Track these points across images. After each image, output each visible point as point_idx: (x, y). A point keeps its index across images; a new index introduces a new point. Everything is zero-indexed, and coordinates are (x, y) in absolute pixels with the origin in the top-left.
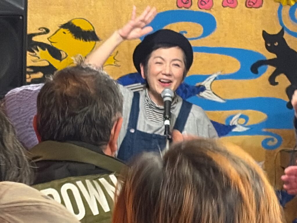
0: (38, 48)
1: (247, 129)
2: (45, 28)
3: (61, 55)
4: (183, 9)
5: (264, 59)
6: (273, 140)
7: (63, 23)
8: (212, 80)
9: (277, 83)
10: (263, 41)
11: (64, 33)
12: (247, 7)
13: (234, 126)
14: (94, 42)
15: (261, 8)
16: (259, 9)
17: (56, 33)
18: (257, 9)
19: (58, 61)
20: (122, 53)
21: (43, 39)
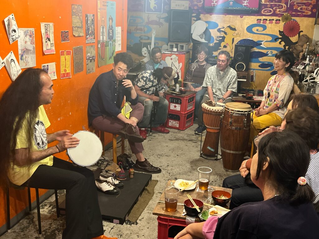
0: (222, 32)
2: (223, 27)
4: (258, 24)
7: (228, 26)
8: (264, 42)
11: (228, 28)
12: (275, 24)
13: (269, 54)
17: (226, 28)
18: (278, 24)
19: (226, 35)
20: (242, 34)
21: (223, 30)
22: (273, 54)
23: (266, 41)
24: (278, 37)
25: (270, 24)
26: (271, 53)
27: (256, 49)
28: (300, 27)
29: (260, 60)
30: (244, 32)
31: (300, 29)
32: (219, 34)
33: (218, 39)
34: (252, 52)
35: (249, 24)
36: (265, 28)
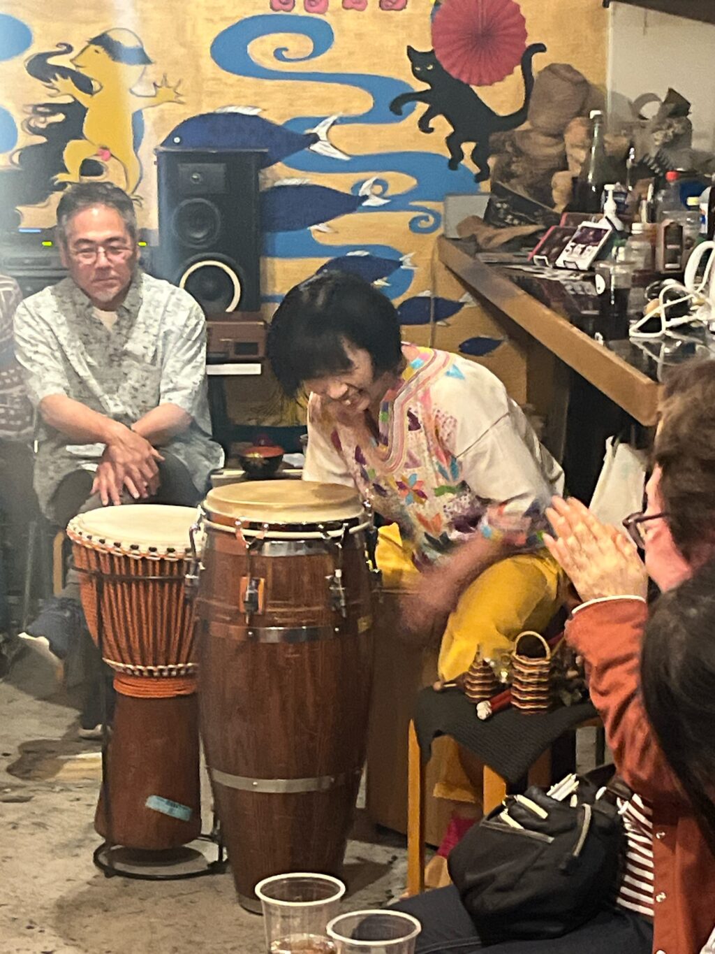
0: (58, 76)
1: (386, 201)
2: (65, 45)
3: (92, 86)
4: (281, 12)
5: (410, 91)
6: (427, 219)
7: (94, 36)
8: (329, 125)
9: (432, 130)
10: (409, 63)
11: (97, 51)
12: (383, 9)
13: (366, 198)
14: (142, 67)
15: (404, 10)
16: (401, 12)
17: (82, 51)
18: (398, 12)
19: (89, 96)
20: (187, 83)
21: (63, 61)
22: (389, 193)
23: (342, 121)
24: (408, 86)
25: (351, 12)
26: (379, 189)
27: (283, 175)
28: (523, 20)
29: (316, 236)
30: (198, 68)
31: (525, 35)
32: (40, 92)
33: (41, 123)
34: (265, 193)
35: (224, 19)
36: (322, 37)
